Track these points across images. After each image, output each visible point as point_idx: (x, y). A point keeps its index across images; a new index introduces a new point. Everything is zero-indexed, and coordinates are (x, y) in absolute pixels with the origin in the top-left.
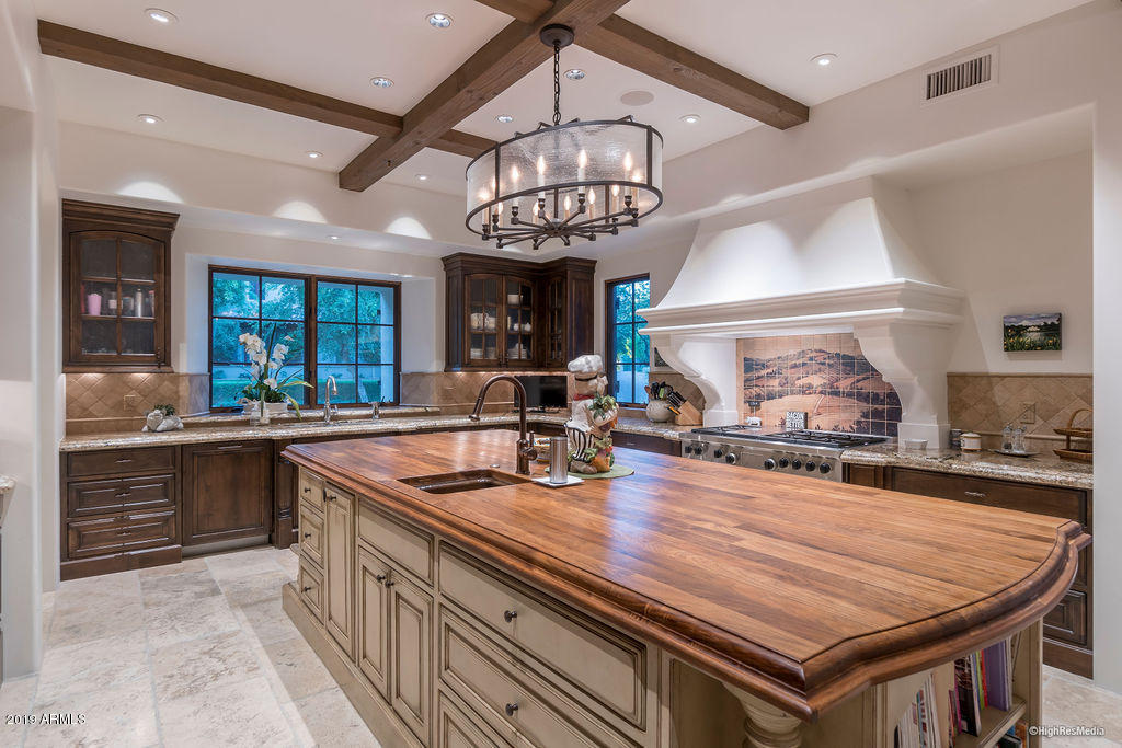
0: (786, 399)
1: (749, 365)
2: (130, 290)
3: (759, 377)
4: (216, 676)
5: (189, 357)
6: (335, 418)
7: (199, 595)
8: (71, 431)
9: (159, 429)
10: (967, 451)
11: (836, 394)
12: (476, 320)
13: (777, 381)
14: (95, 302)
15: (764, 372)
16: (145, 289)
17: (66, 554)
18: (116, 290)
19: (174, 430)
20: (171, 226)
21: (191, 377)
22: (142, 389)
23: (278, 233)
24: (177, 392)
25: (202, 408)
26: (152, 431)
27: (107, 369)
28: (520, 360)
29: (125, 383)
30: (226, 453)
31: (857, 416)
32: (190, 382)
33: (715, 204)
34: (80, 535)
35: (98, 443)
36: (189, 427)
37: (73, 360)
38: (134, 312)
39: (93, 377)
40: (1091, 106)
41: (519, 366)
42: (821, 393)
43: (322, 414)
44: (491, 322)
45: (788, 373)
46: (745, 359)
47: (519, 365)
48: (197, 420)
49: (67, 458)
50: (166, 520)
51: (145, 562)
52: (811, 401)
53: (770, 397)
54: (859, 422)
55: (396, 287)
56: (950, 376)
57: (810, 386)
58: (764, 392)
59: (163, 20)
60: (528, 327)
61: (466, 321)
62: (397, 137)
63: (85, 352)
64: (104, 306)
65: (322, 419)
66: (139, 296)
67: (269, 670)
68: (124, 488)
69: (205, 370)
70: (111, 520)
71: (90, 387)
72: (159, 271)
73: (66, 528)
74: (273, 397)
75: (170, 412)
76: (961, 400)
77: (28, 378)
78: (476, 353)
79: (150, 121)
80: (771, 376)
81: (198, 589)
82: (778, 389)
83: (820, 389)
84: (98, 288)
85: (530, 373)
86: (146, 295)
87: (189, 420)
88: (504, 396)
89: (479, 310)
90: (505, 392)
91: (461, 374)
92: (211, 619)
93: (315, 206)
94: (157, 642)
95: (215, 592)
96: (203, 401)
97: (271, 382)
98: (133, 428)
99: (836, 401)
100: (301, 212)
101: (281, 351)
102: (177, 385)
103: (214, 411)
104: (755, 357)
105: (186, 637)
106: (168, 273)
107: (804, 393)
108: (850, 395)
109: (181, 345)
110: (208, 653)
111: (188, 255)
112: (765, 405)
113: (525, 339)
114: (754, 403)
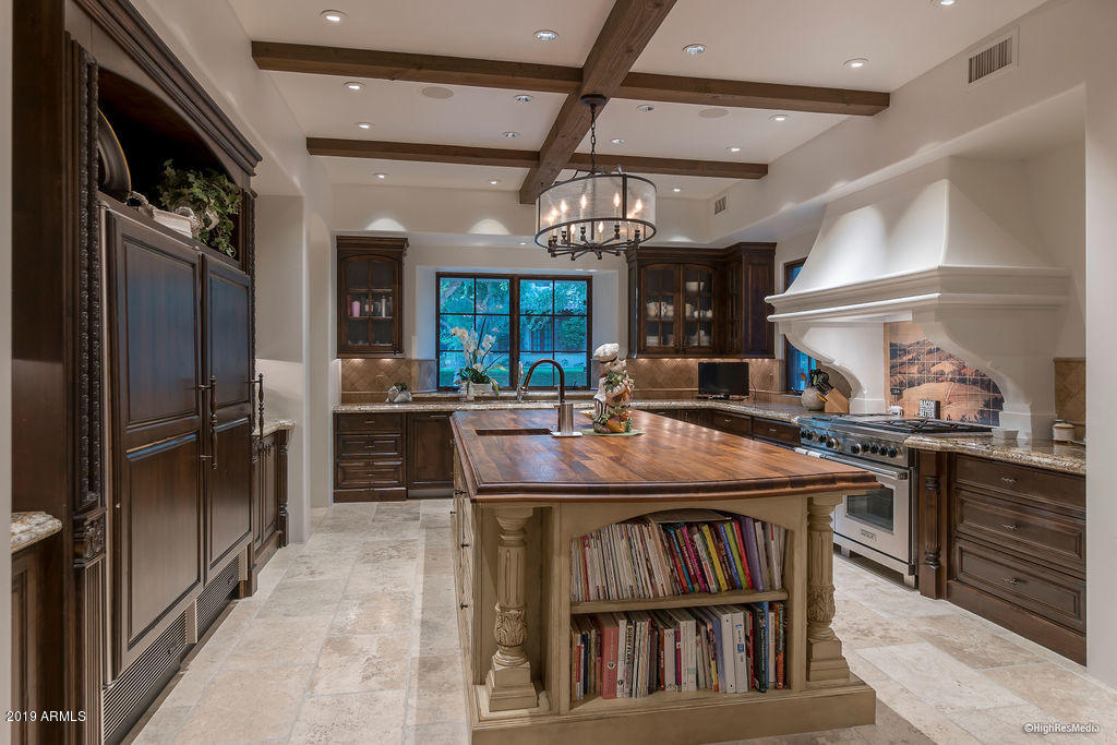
0: (925, 387)
1: (895, 351)
2: (377, 297)
3: (902, 364)
4: (391, 557)
5: (419, 346)
6: (526, 399)
7: (406, 519)
8: (345, 400)
9: (396, 400)
10: (1059, 442)
11: (963, 381)
12: (652, 308)
13: (916, 367)
14: (356, 305)
15: (905, 359)
16: (387, 295)
17: (337, 485)
18: (367, 298)
19: (405, 402)
20: (402, 247)
21: (420, 362)
22: (389, 371)
23: (480, 244)
24: (410, 374)
25: (430, 386)
26: (391, 402)
27: (367, 356)
28: (699, 346)
29: (377, 367)
30: (437, 421)
31: (980, 406)
32: (420, 365)
33: (825, 190)
34: (345, 473)
35: (356, 408)
36: (416, 400)
37: (343, 351)
38: (380, 314)
39: (358, 361)
40: (1082, 87)
41: (705, 353)
42: (951, 380)
43: (515, 394)
44: (668, 310)
45: (924, 359)
46: (891, 345)
47: (698, 352)
48: (423, 395)
49: (337, 417)
50: (396, 467)
51: (384, 497)
52: (942, 390)
53: (911, 385)
54: (981, 412)
55: (589, 280)
56: (1058, 362)
57: (942, 373)
58: (905, 379)
59: (366, 127)
60: (709, 314)
61: (643, 310)
62: (538, 166)
63: (350, 343)
64: (362, 309)
65: (516, 398)
66: (384, 301)
67: (421, 560)
68: (370, 441)
69: (434, 357)
70: (362, 464)
71: (355, 368)
72: (394, 282)
73: (337, 466)
74: (479, 379)
75: (404, 388)
76: (1065, 387)
77: (301, 361)
78: (652, 341)
79: (382, 177)
80: (911, 362)
81: (406, 516)
82: (916, 376)
83: (950, 376)
84: (358, 297)
85: (717, 360)
86: (388, 301)
87: (418, 395)
88: (689, 382)
89: (656, 299)
90: (690, 378)
91: (643, 361)
92: (404, 532)
93: (500, 221)
94: (370, 539)
95: (417, 519)
96: (431, 381)
97: (479, 367)
98: (381, 400)
99: (964, 389)
100: (490, 228)
101: (490, 340)
102: (410, 368)
103: (439, 389)
104: (899, 342)
105: (387, 539)
106: (401, 283)
107: (938, 381)
108: (975, 382)
109: (413, 338)
110: (393, 548)
111: (418, 267)
112: (907, 392)
113: (706, 325)
114: (897, 392)
